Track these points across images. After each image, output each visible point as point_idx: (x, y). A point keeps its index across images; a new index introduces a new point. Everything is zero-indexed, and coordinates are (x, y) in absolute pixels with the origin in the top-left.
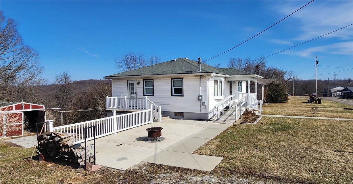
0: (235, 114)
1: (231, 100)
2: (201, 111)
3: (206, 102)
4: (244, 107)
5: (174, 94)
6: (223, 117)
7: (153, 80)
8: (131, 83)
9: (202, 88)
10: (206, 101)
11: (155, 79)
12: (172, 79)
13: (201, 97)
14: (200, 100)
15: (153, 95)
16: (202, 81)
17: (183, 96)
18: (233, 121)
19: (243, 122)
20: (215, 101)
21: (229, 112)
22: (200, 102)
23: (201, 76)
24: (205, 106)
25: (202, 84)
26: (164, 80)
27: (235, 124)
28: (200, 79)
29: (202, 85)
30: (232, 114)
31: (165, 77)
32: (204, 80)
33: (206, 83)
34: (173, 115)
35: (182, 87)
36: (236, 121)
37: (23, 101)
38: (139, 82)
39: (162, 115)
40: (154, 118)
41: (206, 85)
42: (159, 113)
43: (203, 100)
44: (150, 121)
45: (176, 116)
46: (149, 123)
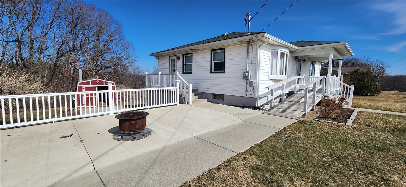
0: (305, 103)
1: (298, 83)
2: (246, 94)
3: (254, 81)
4: (321, 94)
5: (214, 70)
6: (281, 105)
7: (192, 53)
8: (172, 60)
9: (250, 59)
10: (255, 79)
11: (194, 53)
12: (212, 51)
13: (247, 74)
14: (246, 78)
15: (191, 72)
16: (250, 50)
17: (224, 72)
18: (298, 114)
19: (319, 117)
20: (271, 82)
21: (293, 99)
22: (246, 81)
23: (249, 41)
24: (253, 86)
25: (250, 54)
26: (203, 52)
27: (303, 119)
28: (248, 46)
29: (250, 57)
30: (298, 102)
32: (254, 47)
33: (257, 52)
34: (212, 98)
35: (223, 61)
36: (304, 115)
37: (98, 78)
38: (179, 57)
39: (197, 97)
40: (184, 100)
41: (257, 55)
42: (189, 93)
43: (250, 78)
44: (175, 102)
45: (214, 98)
46: (174, 105)
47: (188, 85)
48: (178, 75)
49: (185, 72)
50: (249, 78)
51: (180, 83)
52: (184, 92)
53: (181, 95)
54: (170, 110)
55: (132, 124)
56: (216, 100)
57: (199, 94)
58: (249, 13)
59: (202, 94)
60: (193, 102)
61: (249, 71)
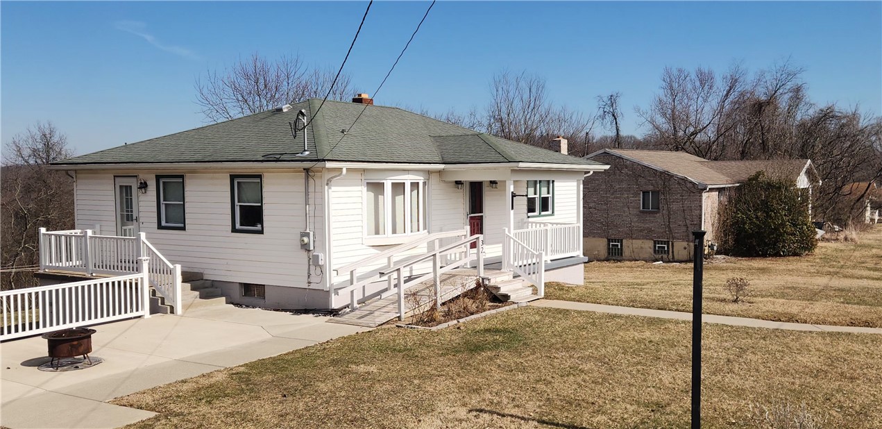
2: (309, 283)
3: (321, 254)
5: (241, 225)
7: (182, 177)
8: (126, 187)
9: (312, 207)
10: (323, 250)
11: (188, 175)
12: (233, 177)
13: (306, 239)
14: (305, 247)
15: (182, 225)
16: (311, 188)
17: (262, 232)
22: (305, 253)
23: (307, 170)
24: (320, 266)
25: (311, 195)
26: (212, 179)
29: (311, 201)
31: (216, 171)
32: (318, 182)
33: (322, 193)
34: (237, 293)
35: (260, 204)
38: (145, 183)
39: (197, 293)
40: (163, 303)
41: (323, 198)
42: (173, 285)
43: (314, 247)
44: (137, 310)
45: (245, 295)
46: (135, 318)
47: (171, 266)
48: (144, 243)
49: (163, 223)
50: (312, 248)
51: (149, 264)
52: (161, 282)
53: (154, 293)
54: (128, 329)
55: (72, 346)
56: (248, 300)
57: (206, 285)
58: (303, 111)
59: (214, 284)
60: (186, 307)
61: (311, 234)
